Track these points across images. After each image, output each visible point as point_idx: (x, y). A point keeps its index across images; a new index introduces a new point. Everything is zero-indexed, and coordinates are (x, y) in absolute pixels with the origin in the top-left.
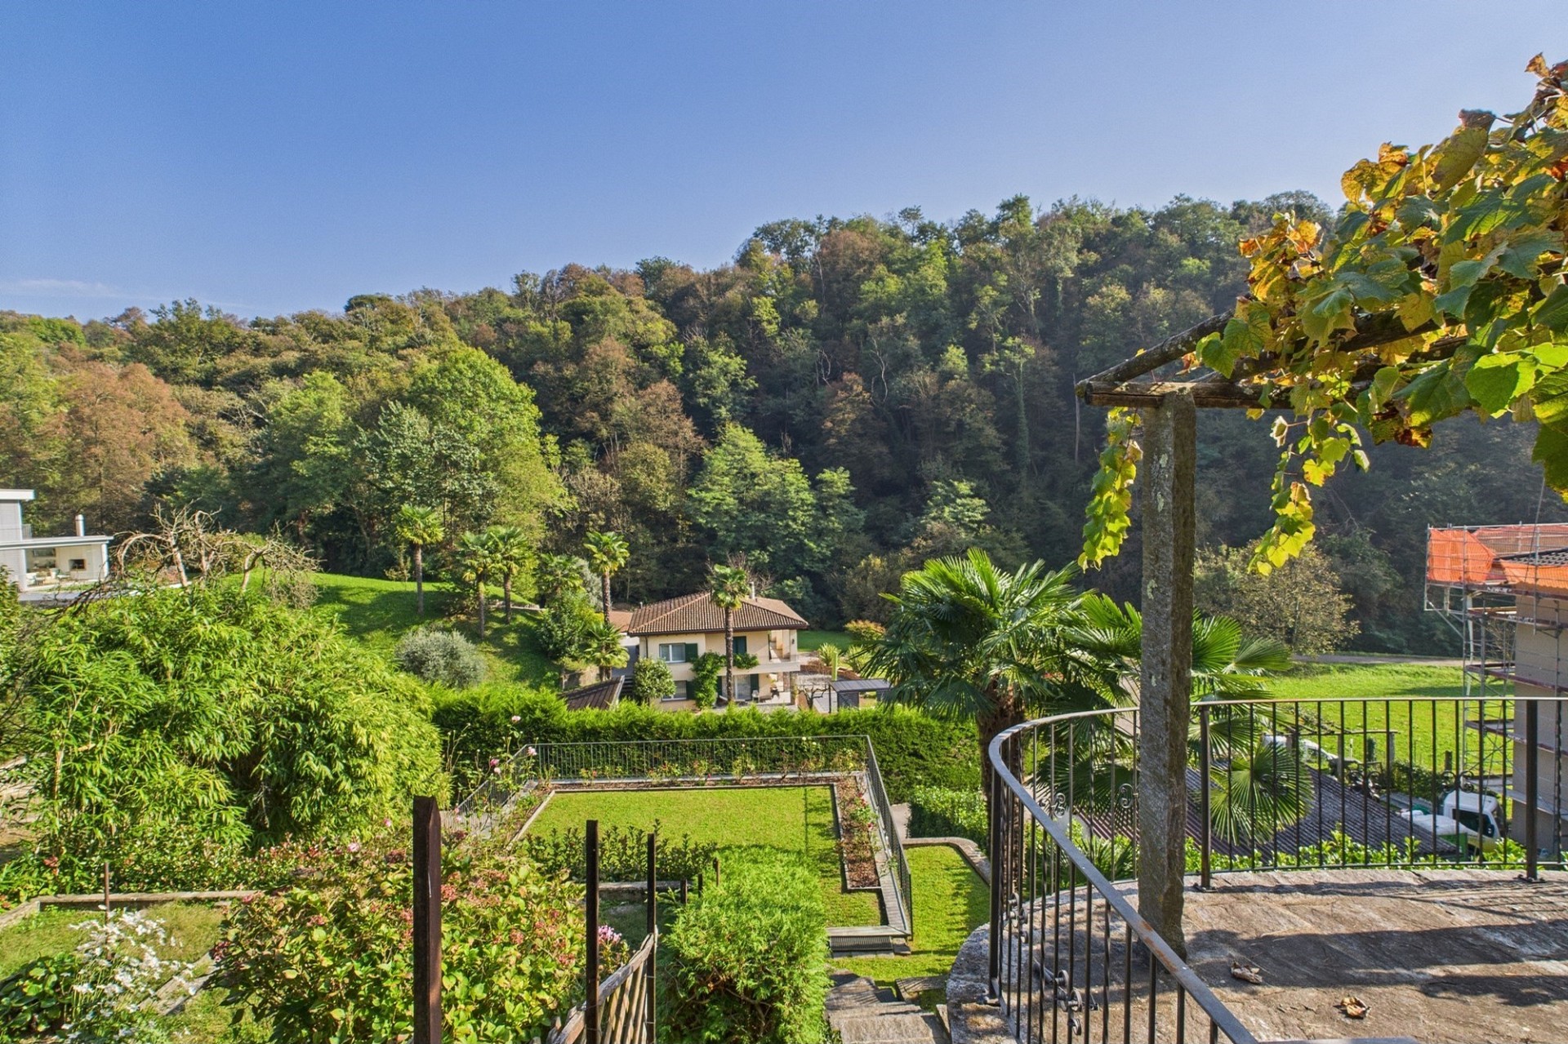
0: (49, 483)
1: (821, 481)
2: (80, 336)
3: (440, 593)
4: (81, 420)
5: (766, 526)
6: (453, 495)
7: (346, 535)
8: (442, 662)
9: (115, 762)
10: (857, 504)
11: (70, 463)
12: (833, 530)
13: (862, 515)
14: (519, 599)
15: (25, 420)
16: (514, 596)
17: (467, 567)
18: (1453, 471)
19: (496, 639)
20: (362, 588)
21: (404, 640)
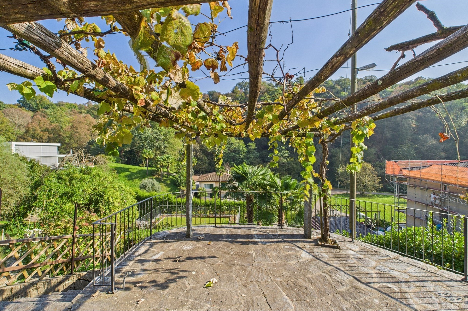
0: (66, 142)
1: (248, 145)
2: (77, 107)
3: (152, 170)
4: (74, 127)
5: (234, 156)
6: (157, 147)
7: (132, 156)
8: (151, 186)
9: (56, 203)
10: (258, 151)
11: (71, 137)
12: (251, 158)
13: (259, 154)
14: (171, 172)
15: (62, 127)
16: (170, 171)
17: (158, 164)
18: (410, 147)
19: (164, 182)
20: (134, 168)
21: (142, 181)
